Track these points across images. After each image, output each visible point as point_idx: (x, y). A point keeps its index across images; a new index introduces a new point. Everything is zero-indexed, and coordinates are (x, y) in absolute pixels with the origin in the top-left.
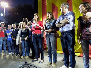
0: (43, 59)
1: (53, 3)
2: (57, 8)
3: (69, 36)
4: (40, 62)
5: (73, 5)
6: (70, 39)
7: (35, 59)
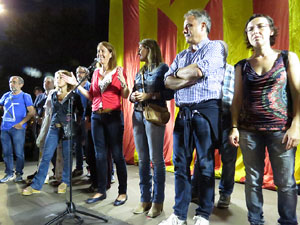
0: (125, 193)
1: (159, 11)
2: (175, 26)
3: (202, 119)
4: (117, 203)
5: (224, 20)
6: (203, 130)
7: (98, 196)
